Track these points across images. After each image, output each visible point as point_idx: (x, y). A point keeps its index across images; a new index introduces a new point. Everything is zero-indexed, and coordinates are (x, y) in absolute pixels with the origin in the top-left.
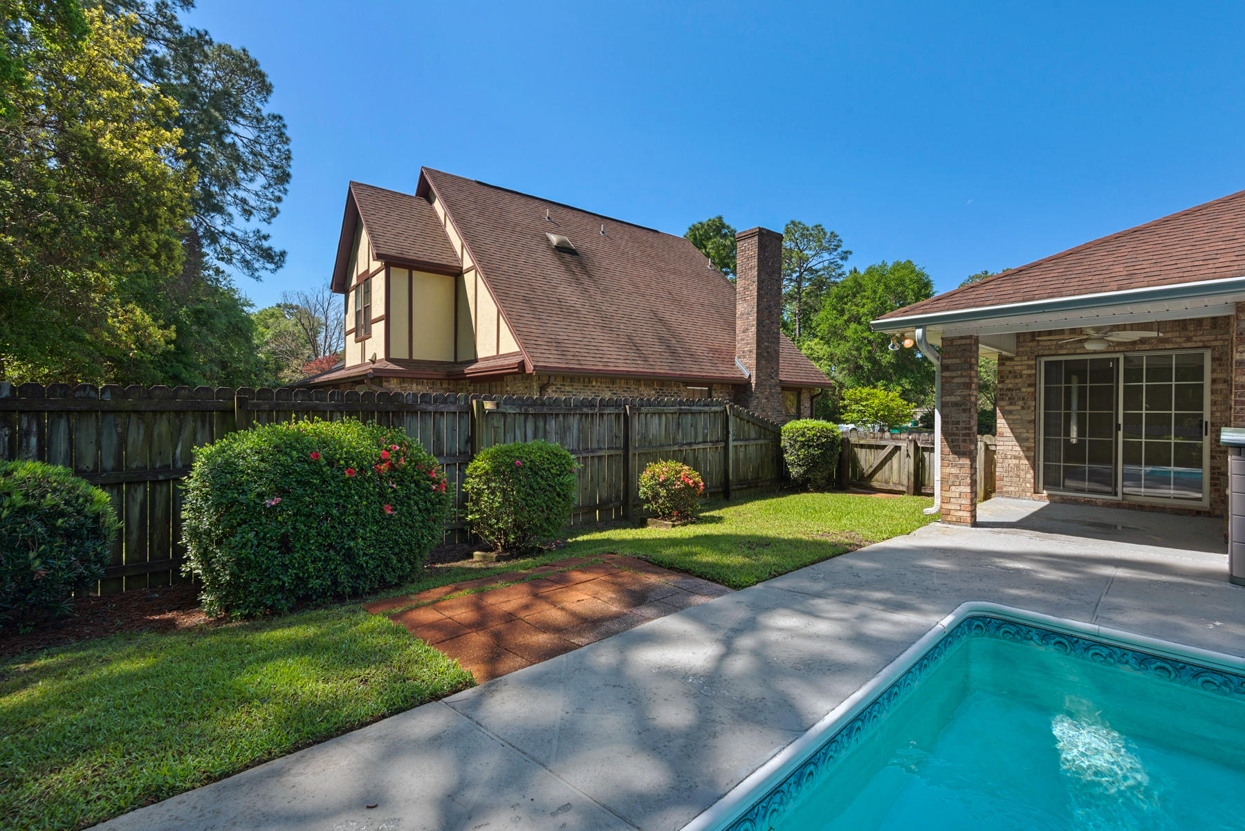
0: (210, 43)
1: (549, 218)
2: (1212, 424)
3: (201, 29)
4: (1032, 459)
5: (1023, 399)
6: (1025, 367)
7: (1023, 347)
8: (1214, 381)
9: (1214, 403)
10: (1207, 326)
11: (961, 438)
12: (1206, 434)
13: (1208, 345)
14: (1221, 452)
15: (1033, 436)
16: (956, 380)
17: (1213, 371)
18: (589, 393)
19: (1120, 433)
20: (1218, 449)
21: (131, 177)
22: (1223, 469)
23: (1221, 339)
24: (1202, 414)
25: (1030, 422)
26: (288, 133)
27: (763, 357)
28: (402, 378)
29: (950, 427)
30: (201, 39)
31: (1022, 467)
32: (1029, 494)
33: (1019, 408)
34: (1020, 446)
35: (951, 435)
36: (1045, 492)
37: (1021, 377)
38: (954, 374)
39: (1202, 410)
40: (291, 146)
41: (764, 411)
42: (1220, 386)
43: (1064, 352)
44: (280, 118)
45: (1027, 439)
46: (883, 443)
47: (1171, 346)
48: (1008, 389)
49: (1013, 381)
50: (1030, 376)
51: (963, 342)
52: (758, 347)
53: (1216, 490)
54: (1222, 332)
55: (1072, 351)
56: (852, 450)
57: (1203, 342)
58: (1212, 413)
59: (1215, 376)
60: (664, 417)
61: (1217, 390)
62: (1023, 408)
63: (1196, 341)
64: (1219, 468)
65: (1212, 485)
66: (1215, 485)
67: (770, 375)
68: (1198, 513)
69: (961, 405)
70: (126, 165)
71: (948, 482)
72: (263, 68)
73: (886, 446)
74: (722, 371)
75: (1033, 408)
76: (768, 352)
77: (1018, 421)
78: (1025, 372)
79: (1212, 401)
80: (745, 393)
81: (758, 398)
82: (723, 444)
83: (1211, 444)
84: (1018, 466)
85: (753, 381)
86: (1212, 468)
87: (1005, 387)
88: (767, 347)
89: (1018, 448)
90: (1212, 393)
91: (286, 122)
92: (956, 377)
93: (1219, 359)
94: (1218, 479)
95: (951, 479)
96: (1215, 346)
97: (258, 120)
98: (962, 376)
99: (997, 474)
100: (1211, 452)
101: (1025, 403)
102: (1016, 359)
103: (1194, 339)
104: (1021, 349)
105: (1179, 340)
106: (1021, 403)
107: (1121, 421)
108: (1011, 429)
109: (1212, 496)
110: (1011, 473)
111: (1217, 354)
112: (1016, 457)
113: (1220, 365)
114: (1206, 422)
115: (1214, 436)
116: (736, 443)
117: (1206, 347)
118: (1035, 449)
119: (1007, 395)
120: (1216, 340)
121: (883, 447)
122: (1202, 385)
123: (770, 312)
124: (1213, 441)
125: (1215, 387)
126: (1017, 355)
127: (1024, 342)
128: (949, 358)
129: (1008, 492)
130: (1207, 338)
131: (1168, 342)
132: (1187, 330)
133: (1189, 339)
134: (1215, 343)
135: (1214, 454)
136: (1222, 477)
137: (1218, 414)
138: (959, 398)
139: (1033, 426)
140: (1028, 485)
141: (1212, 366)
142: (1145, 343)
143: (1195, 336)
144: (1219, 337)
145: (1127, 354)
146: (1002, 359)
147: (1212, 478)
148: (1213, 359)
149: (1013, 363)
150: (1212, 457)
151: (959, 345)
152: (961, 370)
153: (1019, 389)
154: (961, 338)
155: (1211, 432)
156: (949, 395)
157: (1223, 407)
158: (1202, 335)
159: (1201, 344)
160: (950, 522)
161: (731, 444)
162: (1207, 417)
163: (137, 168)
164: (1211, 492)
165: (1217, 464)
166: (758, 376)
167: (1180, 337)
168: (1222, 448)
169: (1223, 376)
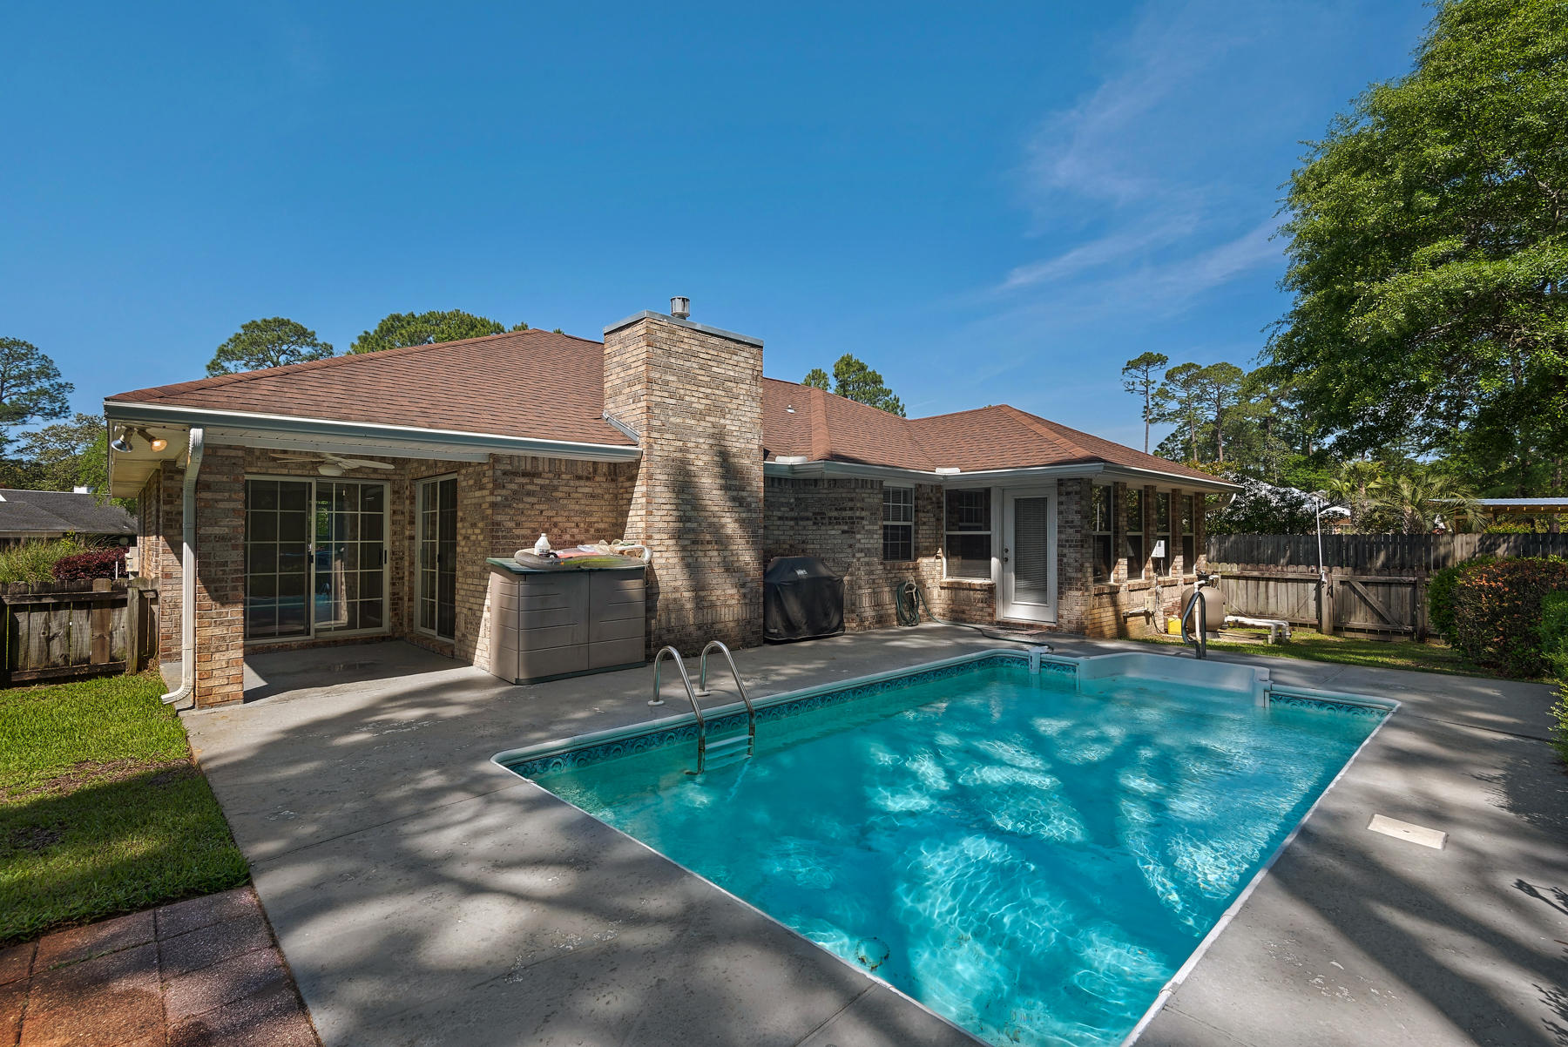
2: (393, 553)
8: (393, 512)
9: (393, 533)
11: (230, 584)
12: (386, 562)
13: (390, 478)
14: (399, 579)
16: (222, 505)
17: (393, 503)
19: (313, 566)
20: (397, 576)
22: (400, 595)
24: (382, 544)
29: (213, 570)
35: (214, 581)
38: (218, 496)
39: (383, 540)
42: (400, 517)
43: (255, 470)
51: (233, 453)
53: (395, 615)
55: (264, 470)
58: (391, 543)
59: (395, 507)
61: (397, 521)
65: (392, 610)
66: (395, 609)
68: (384, 638)
69: (230, 539)
71: (209, 649)
79: (391, 531)
83: (391, 571)
86: (392, 595)
90: (392, 524)
92: (221, 500)
93: (399, 492)
94: (397, 604)
95: (215, 643)
96: (395, 481)
98: (230, 500)
100: (392, 578)
109: (392, 620)
111: (397, 488)
113: (399, 498)
114: (386, 551)
115: (395, 564)
117: (388, 480)
120: (396, 474)
122: (382, 515)
124: (394, 569)
125: (395, 518)
128: (211, 473)
133: (375, 471)
134: (396, 478)
135: (394, 580)
136: (400, 602)
137: (398, 543)
138: (227, 530)
141: (391, 498)
147: (392, 604)
148: (393, 492)
150: (393, 584)
151: (227, 457)
152: (230, 491)
154: (229, 447)
155: (391, 559)
156: (211, 525)
157: (402, 537)
159: (384, 477)
160: (211, 705)
162: (387, 546)
164: (392, 617)
168: (401, 575)
169: (400, 508)
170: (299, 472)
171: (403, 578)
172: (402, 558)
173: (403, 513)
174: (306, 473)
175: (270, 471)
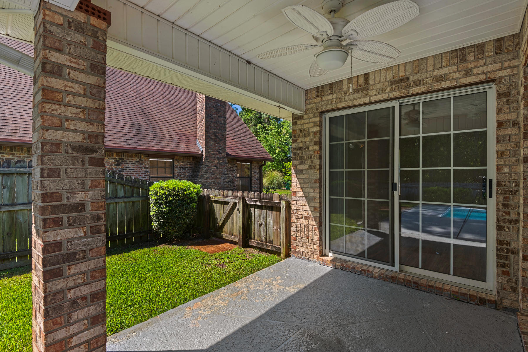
2: (499, 184)
4: (318, 219)
5: (311, 157)
6: (312, 125)
7: (310, 103)
8: (500, 125)
9: (501, 155)
10: (490, 51)
12: (491, 196)
13: (492, 76)
14: (510, 221)
15: (317, 195)
17: (499, 111)
19: (397, 194)
20: (507, 217)
22: (513, 245)
23: (509, 67)
24: (485, 170)
25: (315, 181)
27: (212, 139)
31: (311, 228)
32: (316, 256)
33: (307, 167)
34: (310, 207)
36: (331, 254)
37: (309, 135)
39: (486, 165)
41: (213, 175)
42: (507, 131)
45: (314, 199)
46: (227, 200)
47: (447, 84)
48: (300, 148)
49: (302, 139)
50: (315, 133)
52: (207, 132)
53: (504, 273)
54: (510, 57)
55: (350, 104)
56: (212, 205)
57: (486, 73)
58: (499, 169)
59: (501, 117)
61: (504, 137)
62: (310, 167)
63: (477, 74)
64: (508, 243)
65: (500, 265)
66: (503, 266)
67: (217, 151)
68: (482, 301)
73: (229, 202)
74: (184, 148)
75: (318, 167)
76: (216, 136)
77: (307, 181)
78: (312, 130)
79: (498, 151)
80: (200, 162)
81: (207, 166)
83: (498, 210)
84: (307, 226)
85: (204, 155)
86: (500, 242)
87: (297, 146)
88: (215, 133)
89: (307, 208)
90: (498, 141)
93: (507, 94)
94: (506, 258)
96: (501, 78)
99: (292, 233)
100: (498, 220)
101: (312, 162)
102: (306, 117)
103: (475, 71)
104: (309, 107)
105: (457, 75)
106: (309, 162)
107: (397, 179)
108: (302, 188)
109: (500, 280)
110: (302, 233)
111: (503, 88)
112: (306, 218)
114: (491, 181)
115: (501, 199)
117: (490, 80)
118: (321, 209)
119: (299, 155)
120: (502, 69)
121: (227, 203)
122: (485, 132)
123: (217, 109)
124: (501, 207)
125: (502, 132)
126: (306, 113)
127: (311, 98)
129: (300, 252)
130: (489, 68)
131: (444, 80)
132: (466, 61)
133: (468, 73)
134: (501, 74)
135: (502, 224)
136: (512, 256)
137: (506, 170)
139: (318, 185)
140: (315, 247)
141: (498, 104)
142: (419, 85)
143: (476, 67)
144: (506, 64)
145: (402, 101)
146: (295, 119)
147: (498, 256)
148: (499, 96)
149: (303, 121)
150: (499, 228)
153: (307, 148)
155: (498, 193)
157: (513, 160)
158: (485, 64)
159: (483, 78)
162: (492, 174)
164: (498, 275)
165: (505, 238)
166: (207, 151)
167: (458, 71)
168: (513, 216)
169: (512, 116)
170: (379, 97)
171: (517, 221)
172: (515, 192)
173: (516, 124)
174: (385, 96)
175: (355, 103)
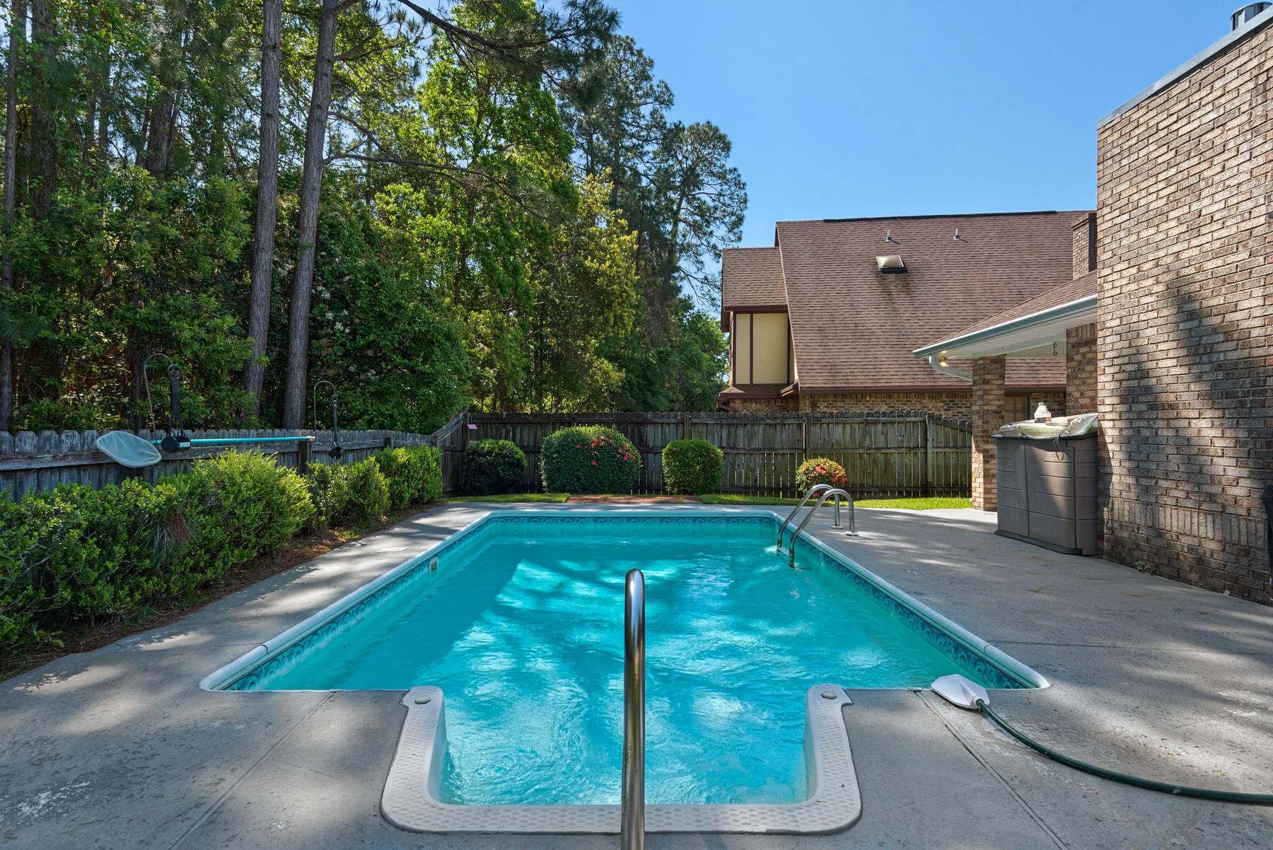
0: (683, 129)
1: (889, 238)
3: (676, 121)
18: (862, 407)
21: (600, 280)
26: (743, 180)
28: (745, 399)
30: (678, 128)
40: (747, 190)
44: (735, 170)
60: (848, 427)
70: (598, 274)
72: (722, 131)
82: (923, 450)
91: (740, 172)
95: (976, 473)
97: (722, 176)
116: (935, 450)
160: (975, 508)
161: (930, 451)
163: (603, 274)
